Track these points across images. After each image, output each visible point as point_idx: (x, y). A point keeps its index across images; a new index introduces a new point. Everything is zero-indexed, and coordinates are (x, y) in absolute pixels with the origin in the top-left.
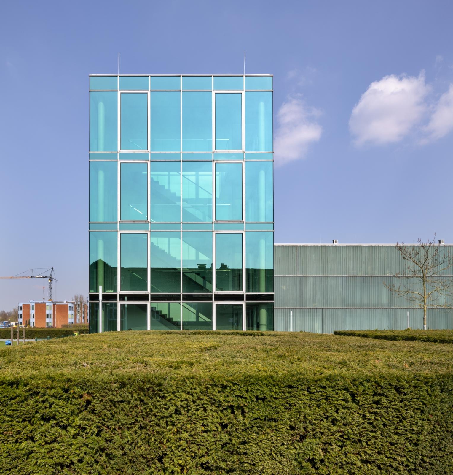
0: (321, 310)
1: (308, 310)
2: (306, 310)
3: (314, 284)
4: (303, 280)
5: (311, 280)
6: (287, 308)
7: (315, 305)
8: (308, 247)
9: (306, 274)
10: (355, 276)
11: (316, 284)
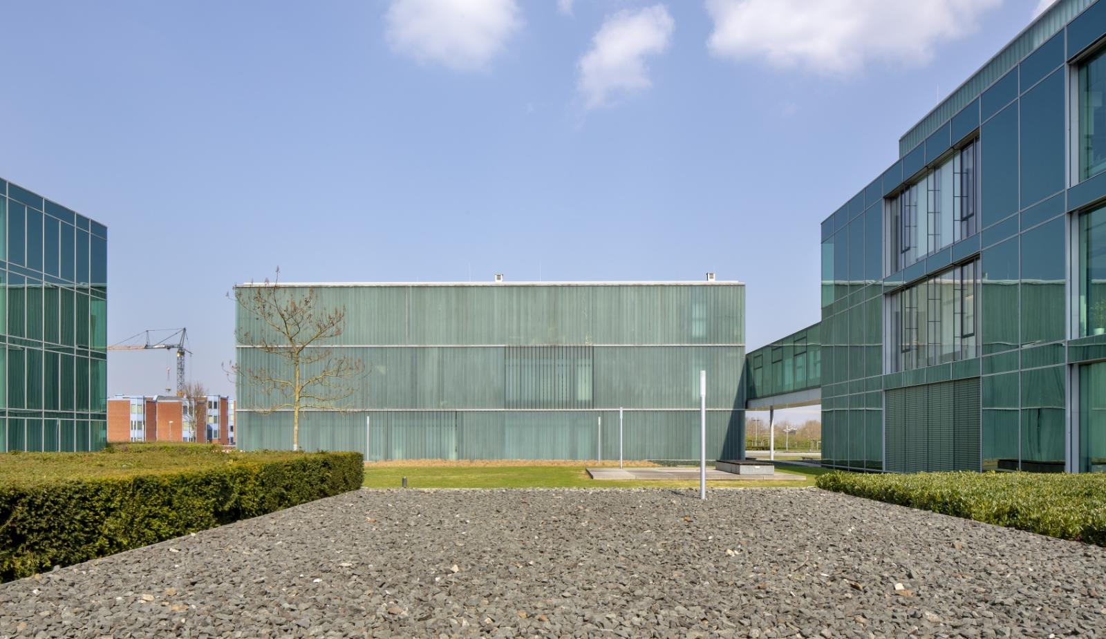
0: (454, 414)
1: (427, 413)
2: (423, 413)
3: (441, 363)
4: (418, 354)
5: (435, 354)
6: (386, 410)
7: (441, 403)
8: (429, 289)
9: (424, 344)
10: (523, 345)
11: (443, 362)
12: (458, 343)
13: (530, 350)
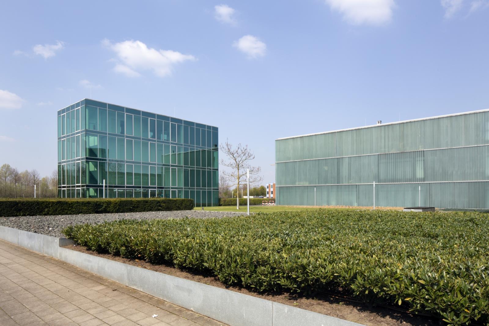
0: (355, 186)
1: (344, 186)
2: (342, 186)
4: (340, 160)
5: (347, 160)
7: (350, 182)
8: (344, 132)
9: (342, 156)
10: (387, 153)
11: (350, 163)
12: (357, 155)
13: (390, 155)
